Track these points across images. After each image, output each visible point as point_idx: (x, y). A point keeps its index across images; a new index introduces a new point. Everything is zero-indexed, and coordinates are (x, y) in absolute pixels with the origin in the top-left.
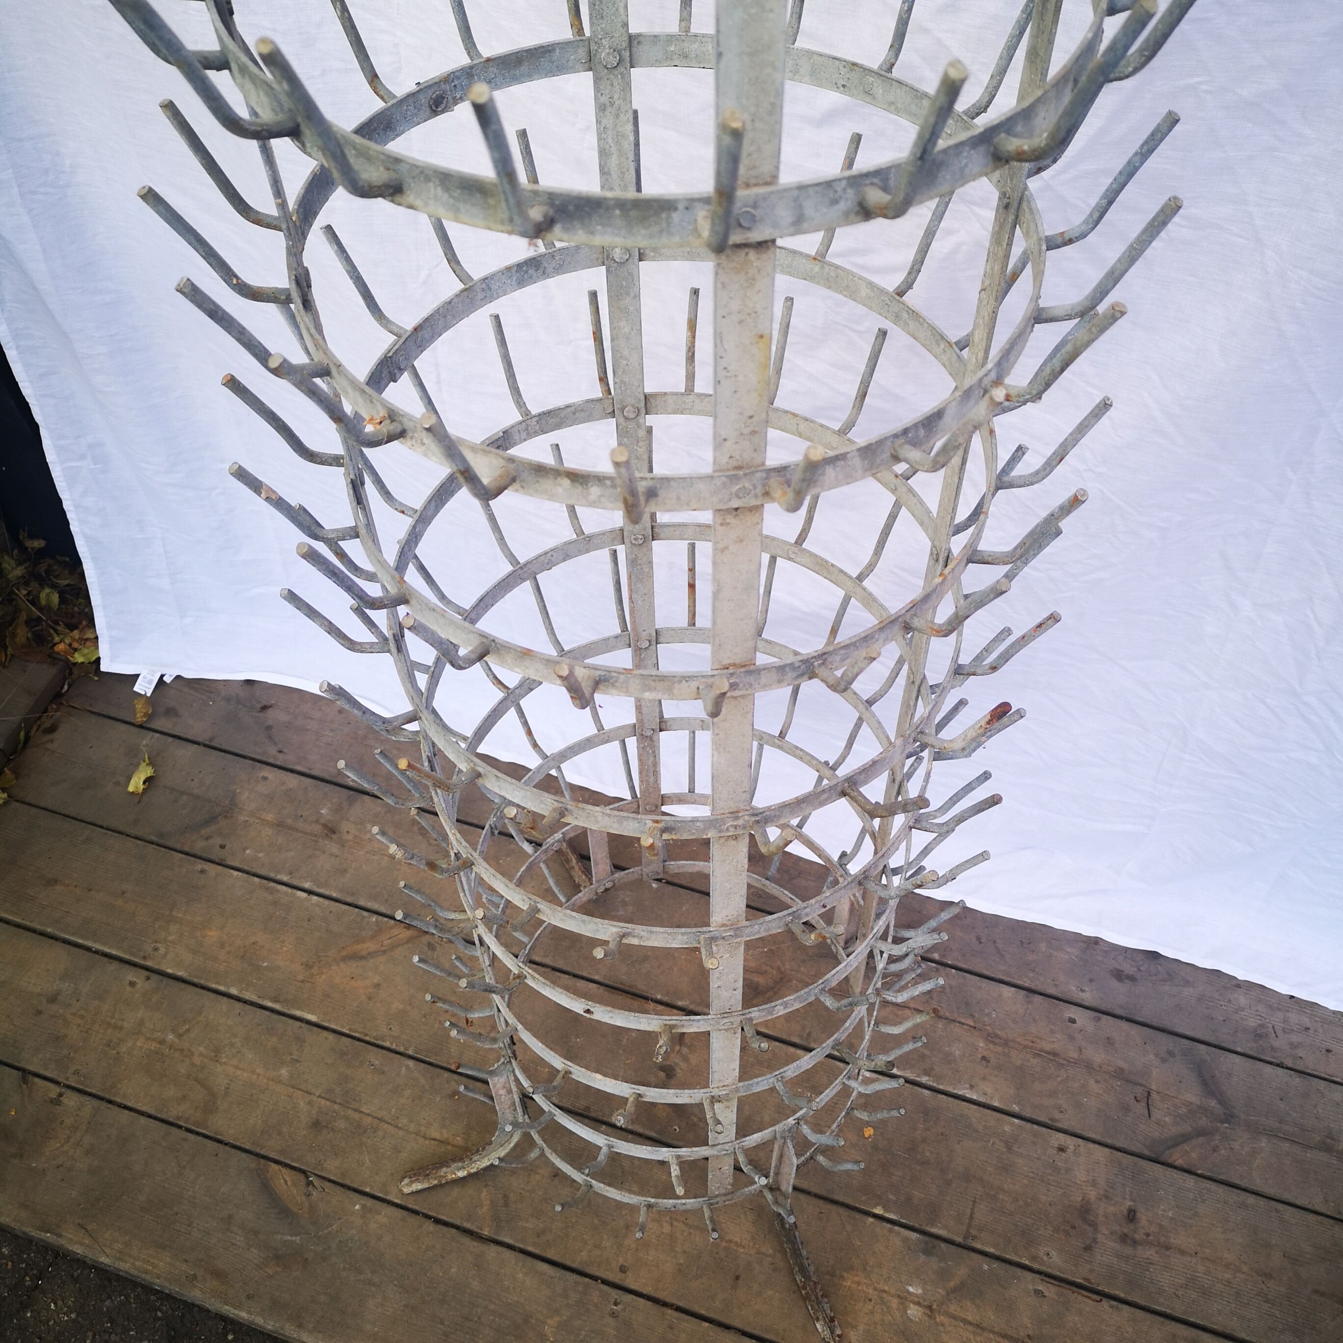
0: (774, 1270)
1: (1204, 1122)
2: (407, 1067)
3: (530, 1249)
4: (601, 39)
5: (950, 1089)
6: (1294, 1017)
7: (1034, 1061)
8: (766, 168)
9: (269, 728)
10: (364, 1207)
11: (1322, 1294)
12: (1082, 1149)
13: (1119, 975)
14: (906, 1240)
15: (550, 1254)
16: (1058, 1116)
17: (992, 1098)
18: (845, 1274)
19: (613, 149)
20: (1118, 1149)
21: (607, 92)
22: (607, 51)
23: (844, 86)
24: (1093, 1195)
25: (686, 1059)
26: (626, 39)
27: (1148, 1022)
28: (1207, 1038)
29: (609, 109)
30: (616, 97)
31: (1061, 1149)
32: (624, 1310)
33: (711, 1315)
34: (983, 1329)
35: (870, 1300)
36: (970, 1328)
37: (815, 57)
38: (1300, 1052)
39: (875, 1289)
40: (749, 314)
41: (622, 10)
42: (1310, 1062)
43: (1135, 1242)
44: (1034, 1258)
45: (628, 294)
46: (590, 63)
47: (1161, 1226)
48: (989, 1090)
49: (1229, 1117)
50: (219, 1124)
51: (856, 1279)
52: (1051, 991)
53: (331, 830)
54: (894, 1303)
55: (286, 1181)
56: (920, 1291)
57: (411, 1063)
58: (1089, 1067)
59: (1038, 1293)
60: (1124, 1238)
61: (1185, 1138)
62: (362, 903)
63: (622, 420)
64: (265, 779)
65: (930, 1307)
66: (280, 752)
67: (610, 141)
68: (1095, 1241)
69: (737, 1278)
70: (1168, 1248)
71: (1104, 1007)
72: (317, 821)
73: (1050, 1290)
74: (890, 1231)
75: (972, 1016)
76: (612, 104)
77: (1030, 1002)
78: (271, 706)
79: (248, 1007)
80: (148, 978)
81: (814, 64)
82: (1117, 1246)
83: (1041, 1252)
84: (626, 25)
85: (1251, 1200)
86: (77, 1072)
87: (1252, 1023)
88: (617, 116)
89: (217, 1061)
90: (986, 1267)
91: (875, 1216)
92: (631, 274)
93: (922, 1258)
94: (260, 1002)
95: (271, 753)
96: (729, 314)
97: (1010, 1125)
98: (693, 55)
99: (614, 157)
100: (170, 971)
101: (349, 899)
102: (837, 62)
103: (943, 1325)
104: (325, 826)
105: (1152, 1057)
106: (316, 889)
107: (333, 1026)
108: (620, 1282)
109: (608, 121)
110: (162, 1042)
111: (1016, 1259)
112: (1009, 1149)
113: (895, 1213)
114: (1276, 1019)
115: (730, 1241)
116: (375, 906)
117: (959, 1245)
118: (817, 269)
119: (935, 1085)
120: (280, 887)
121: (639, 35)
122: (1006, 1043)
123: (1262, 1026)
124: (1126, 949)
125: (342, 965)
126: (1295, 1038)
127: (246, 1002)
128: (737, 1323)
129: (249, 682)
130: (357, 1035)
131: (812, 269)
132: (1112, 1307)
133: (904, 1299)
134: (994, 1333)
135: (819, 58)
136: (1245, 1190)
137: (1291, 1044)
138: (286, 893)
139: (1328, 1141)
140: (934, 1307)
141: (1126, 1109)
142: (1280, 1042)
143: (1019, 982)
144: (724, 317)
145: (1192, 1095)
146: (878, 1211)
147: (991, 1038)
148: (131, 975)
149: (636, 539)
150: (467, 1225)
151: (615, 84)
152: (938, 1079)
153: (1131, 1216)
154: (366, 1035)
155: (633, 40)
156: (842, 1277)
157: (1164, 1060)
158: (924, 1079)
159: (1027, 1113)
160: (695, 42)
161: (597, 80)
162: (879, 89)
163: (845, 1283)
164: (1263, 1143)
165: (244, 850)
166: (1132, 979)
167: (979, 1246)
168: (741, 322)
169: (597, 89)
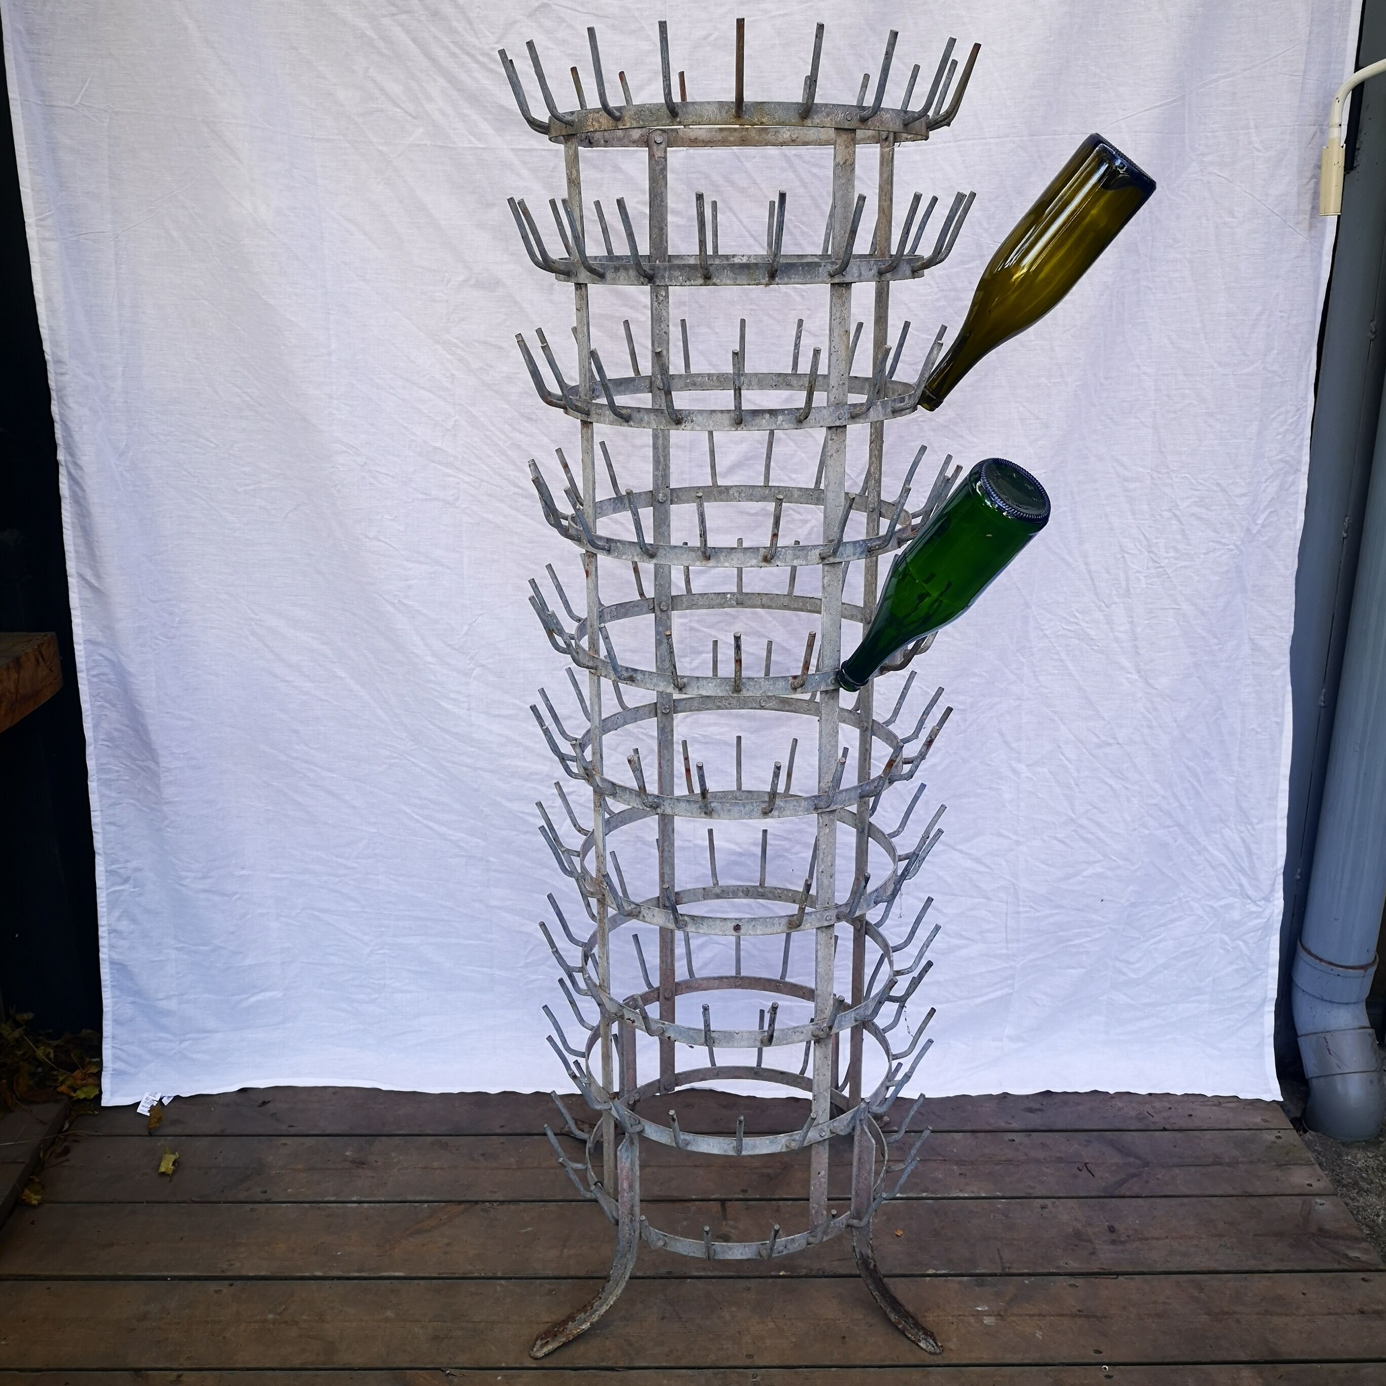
0: (870, 1326)
1: (1132, 1171)
2: (501, 1285)
3: (664, 1364)
5: (946, 1195)
6: (1158, 1105)
7: (997, 1168)
9: (273, 1115)
10: (504, 1376)
11: (1261, 1235)
12: (1057, 1203)
13: (1031, 1110)
14: (960, 1283)
15: (683, 1363)
16: (1030, 1191)
17: (979, 1192)
18: (926, 1314)
20: (1082, 1198)
24: (1079, 1226)
25: (735, 1228)
26: (668, 376)
27: (1064, 1128)
28: (1108, 1127)
31: (1043, 1207)
32: (762, 1379)
33: (834, 1363)
34: (1045, 1316)
35: (952, 1323)
36: (1036, 1318)
38: (1172, 1121)
39: (953, 1316)
41: (667, 364)
42: (1182, 1124)
43: (1123, 1243)
44: (1058, 1268)
45: (665, 524)
47: (1136, 1230)
48: (975, 1189)
49: (1147, 1164)
50: (345, 1357)
51: (935, 1314)
52: (988, 1128)
53: (360, 1163)
54: (972, 1320)
55: (425, 1379)
56: (987, 1308)
57: (503, 1282)
58: (1037, 1161)
59: (1072, 1285)
60: (1113, 1242)
61: (1123, 1182)
62: (410, 1198)
63: (658, 612)
64: (285, 1144)
65: (999, 1315)
66: (290, 1126)
68: (1094, 1248)
69: (844, 1338)
70: (1147, 1239)
71: (1030, 1127)
72: (345, 1160)
73: (1079, 1281)
74: (946, 1281)
75: (940, 1155)
77: (976, 1138)
78: (269, 1102)
79: (335, 1281)
80: (231, 1285)
82: (1112, 1247)
83: (1062, 1264)
84: (668, 370)
85: (1186, 1200)
86: (188, 1358)
87: (1133, 1113)
89: (323, 1321)
90: (1027, 1282)
91: (929, 1276)
92: (666, 511)
93: (977, 1289)
94: (347, 1275)
95: (284, 1128)
97: (1000, 1204)
99: (661, 439)
100: (252, 1274)
101: (398, 1199)
103: (1014, 1322)
104: (353, 1162)
105: (1077, 1146)
106: (363, 1199)
107: (421, 1275)
108: (751, 1365)
110: (265, 1321)
111: (1045, 1271)
112: (1007, 1217)
113: (944, 1270)
114: (1147, 1108)
115: (826, 1319)
116: (423, 1198)
117: (1001, 1275)
119: (933, 1195)
120: (330, 1205)
121: (674, 375)
122: (972, 1163)
123: (1140, 1114)
124: (1027, 1096)
125: (410, 1239)
126: (1165, 1114)
127: (333, 1278)
128: (858, 1363)
129: (243, 1090)
130: (446, 1275)
132: (1126, 1279)
133: (979, 1315)
134: (1052, 1315)
136: (1179, 1197)
137: (1164, 1118)
138: (337, 1208)
139: (1217, 1160)
140: (1002, 1313)
141: (1075, 1176)
142: (1156, 1118)
143: (964, 1129)
145: (1117, 1159)
146: (931, 1272)
147: (960, 1163)
148: (213, 1286)
149: (665, 709)
150: (604, 1364)
152: (933, 1192)
153: (1112, 1229)
154: (455, 1274)
156: (925, 1316)
157: (1086, 1146)
158: (924, 1195)
159: (1008, 1194)
162: (794, 382)
163: (928, 1319)
164: (1177, 1171)
165: (286, 1190)
166: (1040, 1110)
167: (1016, 1271)
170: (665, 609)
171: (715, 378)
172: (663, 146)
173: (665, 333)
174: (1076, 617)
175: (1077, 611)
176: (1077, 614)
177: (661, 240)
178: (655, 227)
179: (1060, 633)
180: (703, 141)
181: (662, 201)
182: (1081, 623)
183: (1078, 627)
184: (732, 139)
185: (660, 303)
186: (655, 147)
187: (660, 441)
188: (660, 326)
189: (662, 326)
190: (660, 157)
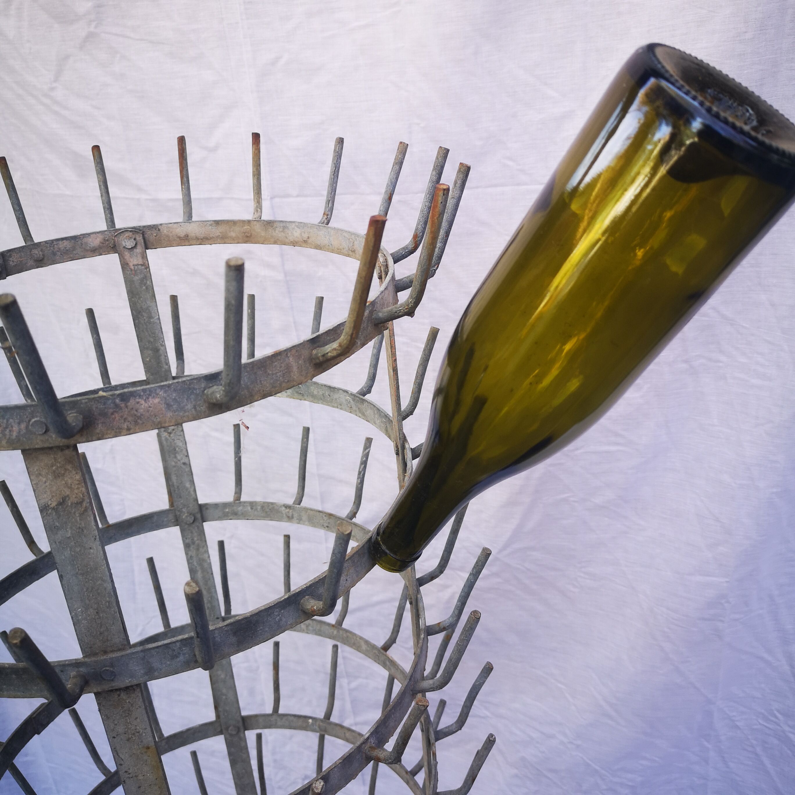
4: (182, 509)
8: (117, 640)
19: (198, 568)
21: (189, 537)
22: (186, 514)
23: (327, 527)
26: (197, 507)
29: (192, 546)
30: (195, 539)
37: (309, 511)
40: (134, 734)
41: (192, 493)
46: (177, 522)
67: (195, 563)
76: (193, 543)
81: (309, 514)
84: (196, 500)
88: (198, 549)
96: (117, 735)
98: (240, 513)
102: (321, 514)
109: (193, 553)
118: (335, 632)
121: (206, 505)
131: (333, 633)
135: (312, 512)
144: (114, 737)
151: (194, 532)
155: (202, 508)
160: (240, 506)
161: (182, 531)
168: (128, 740)
169: (183, 536)
170: (234, 733)
171: (259, 507)
172: (139, 250)
173: (184, 464)
174: (776, 717)
175: (778, 711)
176: (778, 715)
177: (159, 362)
178: (147, 348)
179: (755, 727)
180: (197, 239)
181: (150, 317)
182: (782, 725)
183: (779, 728)
184: (233, 234)
185: (170, 433)
186: (127, 254)
187: (199, 575)
188: (176, 457)
189: (179, 458)
190: (137, 265)
